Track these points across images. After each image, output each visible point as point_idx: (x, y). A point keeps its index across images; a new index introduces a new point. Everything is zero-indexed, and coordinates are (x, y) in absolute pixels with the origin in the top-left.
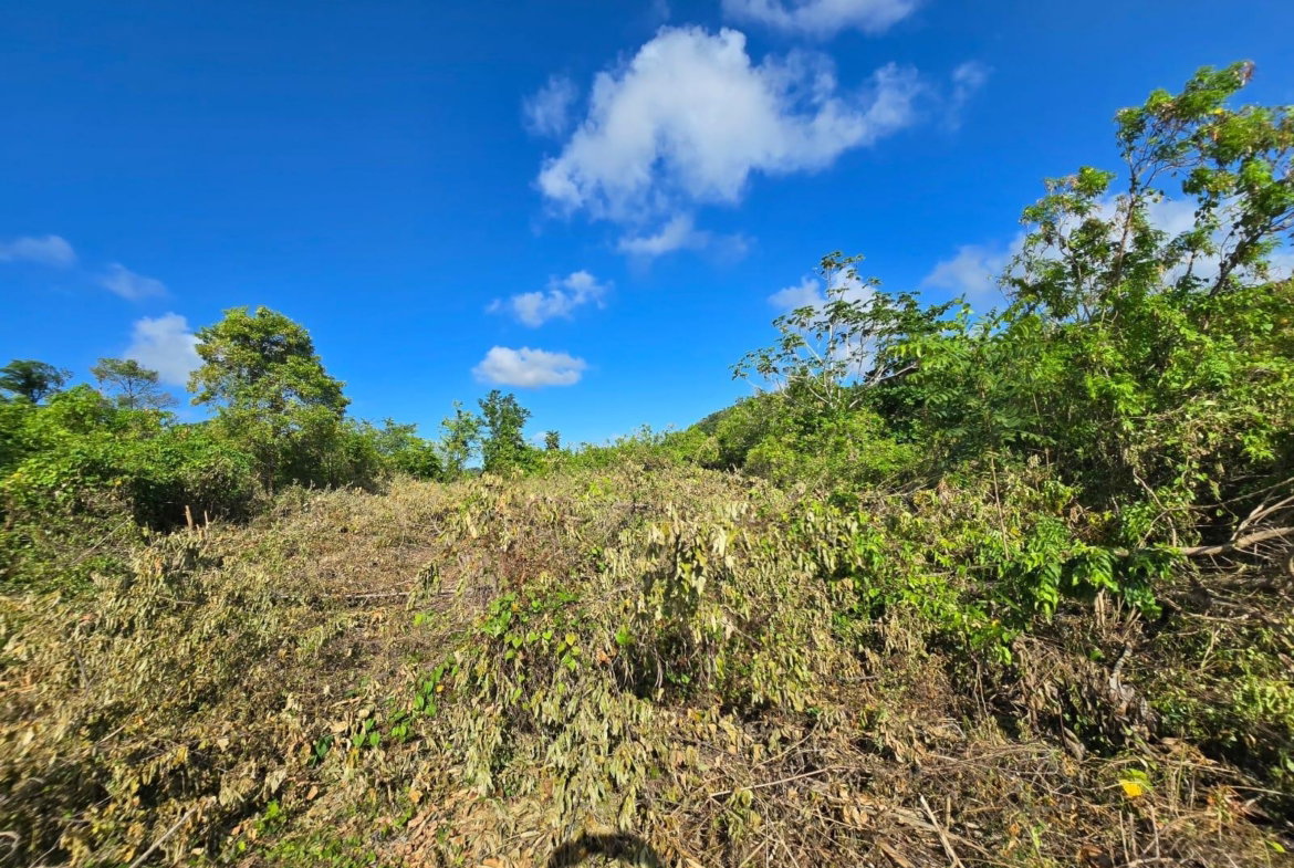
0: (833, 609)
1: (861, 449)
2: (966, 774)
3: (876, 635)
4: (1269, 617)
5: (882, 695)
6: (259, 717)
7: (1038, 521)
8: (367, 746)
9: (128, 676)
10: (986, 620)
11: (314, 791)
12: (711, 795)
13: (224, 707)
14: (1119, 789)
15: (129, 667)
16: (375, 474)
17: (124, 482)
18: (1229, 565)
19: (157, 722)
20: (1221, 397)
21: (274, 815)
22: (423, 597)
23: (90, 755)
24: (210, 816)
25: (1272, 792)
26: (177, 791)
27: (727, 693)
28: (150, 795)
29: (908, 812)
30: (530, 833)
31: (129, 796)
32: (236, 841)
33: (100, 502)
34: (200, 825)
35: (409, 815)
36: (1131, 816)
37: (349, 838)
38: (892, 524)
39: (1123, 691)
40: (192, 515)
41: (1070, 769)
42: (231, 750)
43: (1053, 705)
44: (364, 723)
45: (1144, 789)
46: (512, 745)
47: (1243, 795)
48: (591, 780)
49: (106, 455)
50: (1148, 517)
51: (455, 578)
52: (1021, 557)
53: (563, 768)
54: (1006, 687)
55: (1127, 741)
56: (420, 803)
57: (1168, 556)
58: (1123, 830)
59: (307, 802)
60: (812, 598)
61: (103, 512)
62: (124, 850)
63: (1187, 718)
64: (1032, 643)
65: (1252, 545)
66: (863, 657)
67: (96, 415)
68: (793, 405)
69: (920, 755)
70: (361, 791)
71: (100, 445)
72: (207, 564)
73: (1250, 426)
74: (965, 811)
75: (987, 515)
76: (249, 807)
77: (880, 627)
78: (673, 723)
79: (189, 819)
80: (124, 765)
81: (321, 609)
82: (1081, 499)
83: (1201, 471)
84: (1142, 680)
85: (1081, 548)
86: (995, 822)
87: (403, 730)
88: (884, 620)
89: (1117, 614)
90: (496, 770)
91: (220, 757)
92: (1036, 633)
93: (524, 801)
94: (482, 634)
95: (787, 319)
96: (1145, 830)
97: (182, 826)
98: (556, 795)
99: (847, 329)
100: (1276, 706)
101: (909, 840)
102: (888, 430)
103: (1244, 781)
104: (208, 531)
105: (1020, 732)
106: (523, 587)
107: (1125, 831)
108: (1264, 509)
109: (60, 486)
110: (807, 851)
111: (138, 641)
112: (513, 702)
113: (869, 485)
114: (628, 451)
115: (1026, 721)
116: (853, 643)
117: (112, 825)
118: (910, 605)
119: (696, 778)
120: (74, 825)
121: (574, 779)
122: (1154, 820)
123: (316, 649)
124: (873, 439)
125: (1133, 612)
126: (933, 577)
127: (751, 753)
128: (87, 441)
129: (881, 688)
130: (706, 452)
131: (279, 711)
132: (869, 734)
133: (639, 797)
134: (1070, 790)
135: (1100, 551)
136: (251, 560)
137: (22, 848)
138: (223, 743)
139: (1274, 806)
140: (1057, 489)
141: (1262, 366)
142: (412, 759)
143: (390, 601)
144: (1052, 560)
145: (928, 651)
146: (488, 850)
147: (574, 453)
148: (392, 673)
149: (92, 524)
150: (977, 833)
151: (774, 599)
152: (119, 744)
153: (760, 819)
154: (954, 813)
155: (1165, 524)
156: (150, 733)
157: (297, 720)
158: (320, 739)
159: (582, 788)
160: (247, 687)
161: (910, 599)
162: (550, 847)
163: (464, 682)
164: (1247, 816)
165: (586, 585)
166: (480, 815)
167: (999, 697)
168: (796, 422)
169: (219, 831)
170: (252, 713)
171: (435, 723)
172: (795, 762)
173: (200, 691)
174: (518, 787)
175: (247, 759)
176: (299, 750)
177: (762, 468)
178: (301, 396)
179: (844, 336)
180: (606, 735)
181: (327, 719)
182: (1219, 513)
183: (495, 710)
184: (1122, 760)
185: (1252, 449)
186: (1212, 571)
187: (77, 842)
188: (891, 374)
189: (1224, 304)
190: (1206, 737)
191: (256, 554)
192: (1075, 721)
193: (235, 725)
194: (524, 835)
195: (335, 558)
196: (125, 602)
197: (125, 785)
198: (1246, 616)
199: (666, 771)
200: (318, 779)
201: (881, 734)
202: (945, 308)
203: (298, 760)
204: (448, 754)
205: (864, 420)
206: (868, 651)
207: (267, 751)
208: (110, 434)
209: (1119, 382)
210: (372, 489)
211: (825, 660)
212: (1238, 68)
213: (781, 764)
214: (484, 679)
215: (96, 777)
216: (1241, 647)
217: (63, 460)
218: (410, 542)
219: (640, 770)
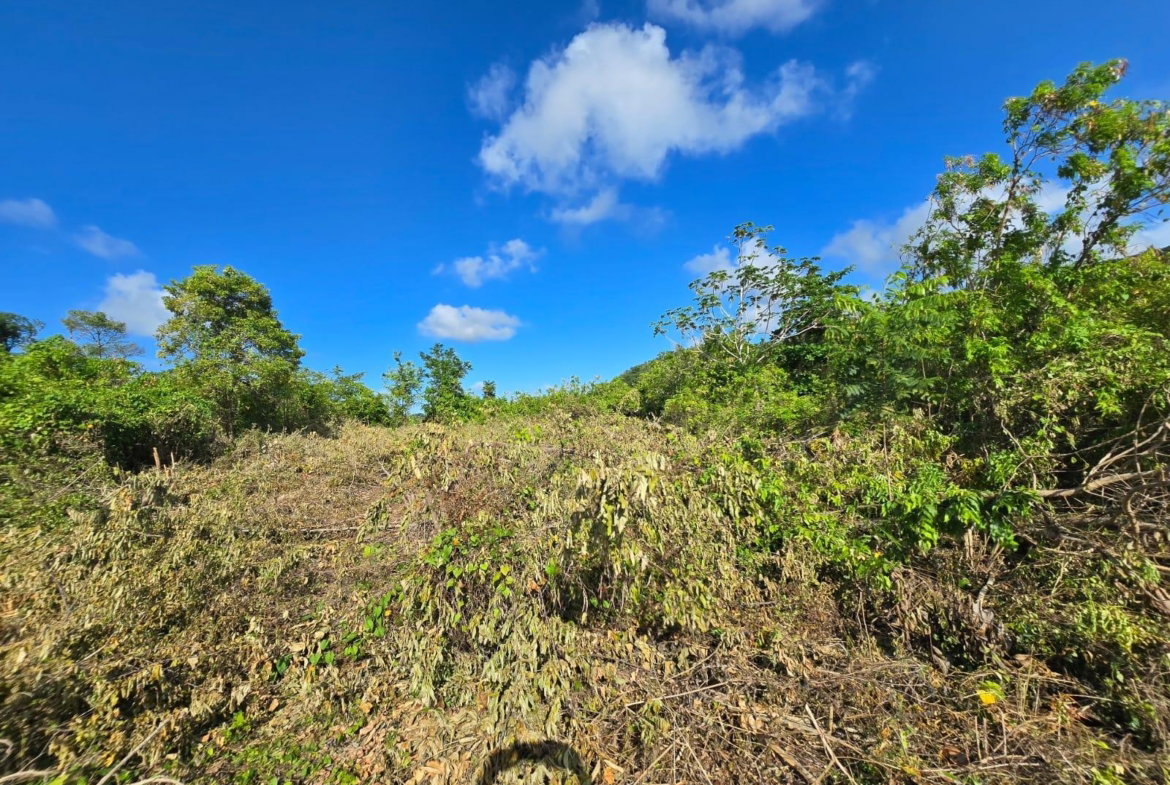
0: (737, 543)
1: (767, 400)
2: (848, 685)
3: (774, 565)
4: (1110, 551)
5: (778, 618)
6: (225, 639)
7: (918, 466)
8: (322, 664)
9: (106, 602)
10: (870, 552)
11: (275, 703)
12: (626, 705)
13: (193, 629)
14: (976, 698)
15: (106, 594)
16: (327, 419)
17: (95, 426)
18: (1081, 505)
19: (131, 642)
20: (1080, 359)
21: (240, 724)
22: (371, 532)
23: (73, 672)
24: (182, 726)
25: (1105, 699)
26: (151, 704)
27: (643, 616)
28: (128, 708)
29: (797, 719)
30: (468, 739)
31: (109, 708)
32: (205, 747)
33: (74, 444)
34: (173, 734)
35: (361, 724)
36: (985, 720)
37: (307, 744)
38: (791, 468)
39: (984, 615)
40: (160, 456)
41: (936, 681)
42: (199, 667)
43: (924, 627)
44: (319, 644)
45: (997, 698)
46: (452, 663)
47: (1081, 701)
48: (522, 692)
49: (78, 400)
50: (1013, 463)
51: (401, 514)
52: (902, 499)
53: (497, 682)
54: (886, 611)
55: (985, 658)
56: (370, 713)
57: (1027, 498)
58: (977, 733)
59: (269, 713)
60: (719, 533)
61: (76, 453)
62: (105, 756)
63: (1037, 638)
64: (908, 573)
65: (1100, 488)
66: (762, 586)
67: (69, 362)
68: (707, 360)
69: (808, 669)
70: (317, 703)
71: (72, 390)
72: (174, 501)
73: (1103, 385)
74: (845, 718)
75: (874, 461)
76: (217, 718)
77: (778, 559)
78: (595, 642)
79: (164, 729)
80: (104, 681)
81: (279, 541)
82: (956, 447)
83: (1060, 423)
84: (1001, 606)
85: (955, 490)
86: (869, 727)
87: (355, 649)
88: (781, 552)
89: (984, 548)
90: (438, 683)
91: (190, 673)
92: (913, 564)
93: (463, 711)
94: (426, 565)
95: (701, 282)
96: (996, 732)
97: (158, 735)
98: (490, 706)
99: (757, 293)
100: (1109, 627)
101: (798, 743)
102: (791, 383)
103: (1082, 690)
104: (174, 471)
105: (894, 650)
106: (463, 524)
107: (979, 734)
108: (1112, 457)
109: (35, 429)
110: (709, 753)
111: (114, 570)
112: (454, 625)
113: (773, 432)
114: (557, 400)
115: (901, 641)
116: (754, 572)
117: (93, 734)
118: (804, 539)
119: (614, 691)
120: (60, 734)
121: (507, 692)
122: (1004, 724)
123: (275, 577)
124: (778, 391)
125: (998, 546)
126: (825, 516)
127: (662, 669)
128: (60, 388)
129: (778, 613)
130: (628, 402)
131: (242, 633)
132: (765, 652)
133: (563, 707)
134: (936, 699)
135: (969, 493)
136: (214, 498)
137: (13, 754)
138: (193, 661)
139: (1105, 711)
140: (936, 437)
141: (1115, 332)
142: (363, 675)
143: (341, 535)
144: (928, 502)
145: (820, 580)
146: (430, 754)
147: (509, 401)
148: (345, 599)
149: (67, 464)
150: (856, 737)
151: (685, 535)
152: (99, 662)
153: (669, 725)
154: (836, 720)
155: (1027, 470)
156: (126, 653)
157: (259, 641)
158: (281, 659)
159: (514, 700)
160: (213, 612)
161: (805, 534)
162: (485, 751)
163: (409, 607)
164: (1082, 720)
165: (519, 523)
166: (424, 724)
167: (880, 620)
168: (709, 375)
169: (191, 738)
170: (218, 635)
171: (383, 643)
172: (700, 677)
173: (170, 616)
174: (458, 699)
175: (215, 676)
176: (261, 667)
177: (676, 418)
178: (260, 348)
179: (754, 299)
180: (535, 653)
181: (287, 640)
182: (1073, 460)
183: (437, 632)
184: (982, 673)
185: (1103, 405)
186: (1066, 511)
187: (64, 749)
188: (794, 333)
189: (1086, 276)
190: (1052, 654)
191: (219, 491)
192: (942, 640)
193: (203, 646)
194: (462, 741)
195: (291, 495)
196: (102, 536)
197: (106, 699)
198: (1092, 550)
199: (588, 685)
200: (278, 693)
201: (775, 652)
202: (843, 273)
203: (260, 676)
204: (395, 670)
205: (770, 375)
206: (766, 580)
207: (233, 668)
208: (81, 382)
209: (995, 344)
210: (324, 433)
211: (729, 588)
212: (1113, 65)
213: (687, 678)
214: (427, 604)
215: (79, 692)
216: (1086, 576)
217: (38, 405)
218: (360, 481)
219: (565, 684)
